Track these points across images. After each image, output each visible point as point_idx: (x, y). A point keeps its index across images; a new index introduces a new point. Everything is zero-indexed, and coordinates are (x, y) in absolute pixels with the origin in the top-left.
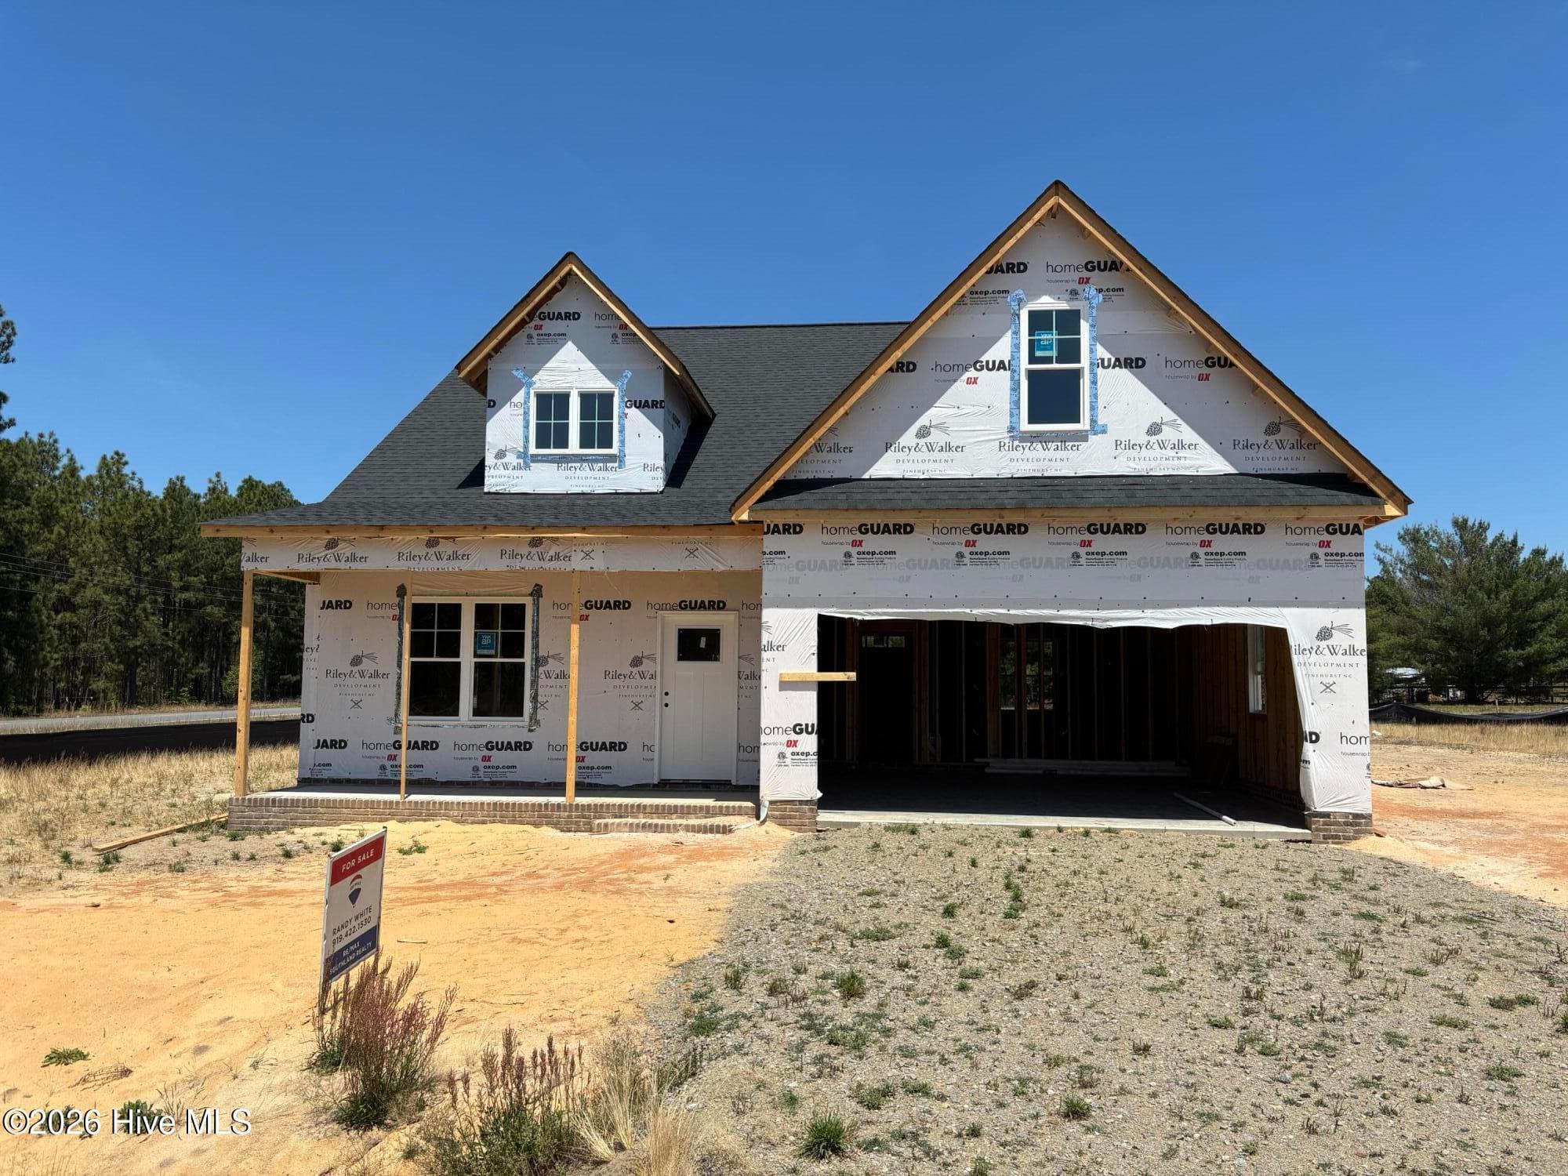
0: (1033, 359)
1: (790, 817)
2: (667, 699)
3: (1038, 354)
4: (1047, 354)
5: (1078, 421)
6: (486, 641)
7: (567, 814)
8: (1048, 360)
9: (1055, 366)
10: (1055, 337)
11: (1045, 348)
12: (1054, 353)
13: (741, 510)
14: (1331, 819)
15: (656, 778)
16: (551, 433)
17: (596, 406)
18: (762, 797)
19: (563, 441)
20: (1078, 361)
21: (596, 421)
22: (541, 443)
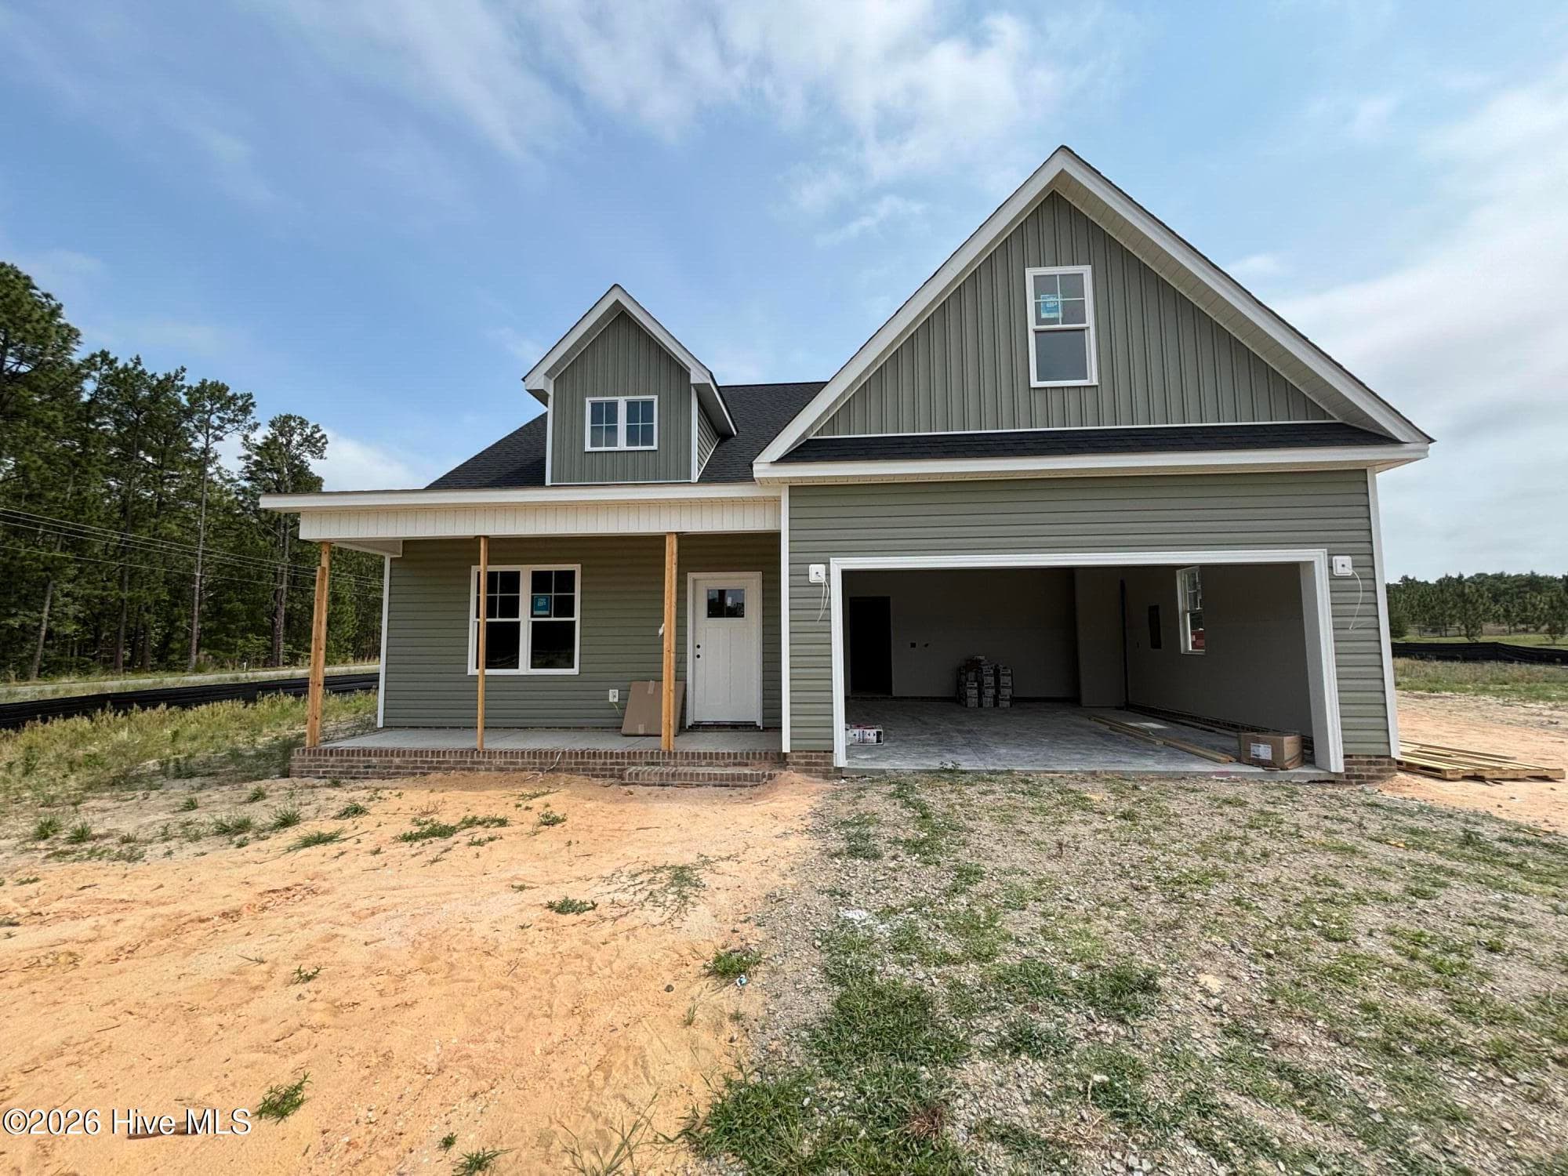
0: (1039, 321)
1: (816, 764)
2: (698, 651)
3: (1044, 315)
4: (1052, 315)
5: (1086, 377)
6: (541, 603)
7: (602, 761)
8: (1055, 321)
9: (1061, 326)
10: (1060, 299)
11: (1050, 311)
12: (1059, 315)
13: (762, 467)
14: (1354, 759)
15: (690, 721)
16: (603, 434)
17: (640, 412)
18: (786, 748)
19: (612, 441)
20: (1084, 321)
21: (640, 424)
22: (595, 442)
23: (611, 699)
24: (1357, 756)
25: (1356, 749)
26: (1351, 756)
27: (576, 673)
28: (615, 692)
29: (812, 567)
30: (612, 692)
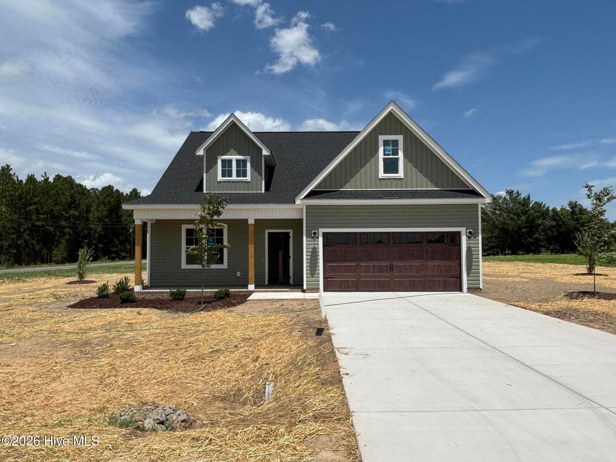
0: (385, 155)
3: (386, 153)
4: (389, 153)
5: (398, 173)
6: (211, 240)
8: (389, 155)
9: (391, 157)
10: (391, 148)
11: (388, 151)
12: (391, 153)
15: (267, 283)
16: (227, 172)
17: (241, 164)
18: (305, 288)
19: (230, 175)
20: (398, 155)
21: (241, 169)
22: (223, 176)
23: (238, 276)
24: (471, 288)
25: (471, 286)
26: (469, 288)
27: (225, 266)
28: (239, 273)
29: (313, 231)
30: (238, 273)
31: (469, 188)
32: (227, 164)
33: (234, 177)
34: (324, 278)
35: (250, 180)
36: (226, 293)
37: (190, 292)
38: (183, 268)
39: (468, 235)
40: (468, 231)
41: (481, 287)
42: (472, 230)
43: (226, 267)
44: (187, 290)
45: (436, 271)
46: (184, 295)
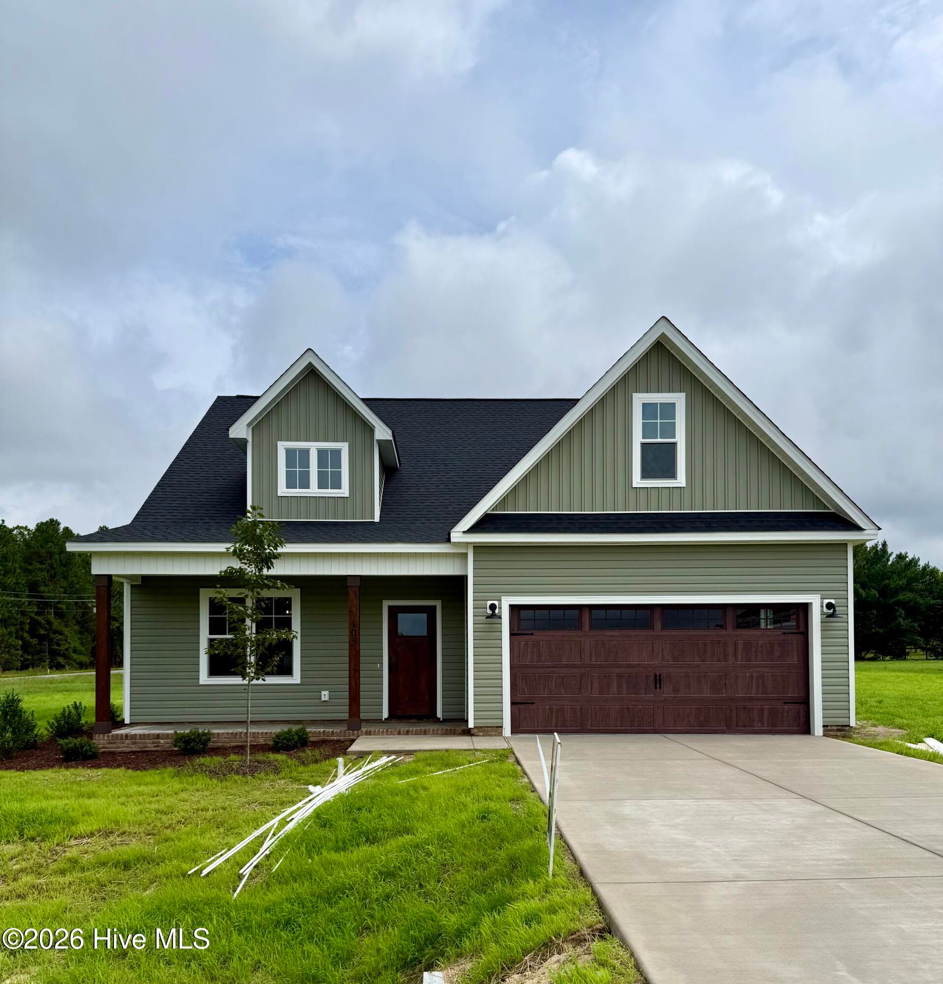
0: (645, 435)
3: (649, 432)
5: (674, 477)
8: (654, 436)
9: (659, 440)
10: (659, 421)
11: (652, 428)
12: (659, 432)
13: (457, 534)
14: (829, 728)
15: (385, 714)
16: (298, 479)
17: (328, 459)
18: (471, 725)
19: (306, 485)
20: (674, 438)
21: (329, 470)
22: (290, 485)
23: (323, 699)
24: (831, 726)
25: (831, 722)
26: (827, 726)
27: (296, 678)
28: (326, 693)
29: (489, 603)
30: (323, 693)
31: (828, 509)
32: (298, 459)
33: (314, 490)
34: (512, 703)
35: (347, 495)
36: (300, 737)
37: (218, 734)
38: (201, 682)
39: (825, 610)
40: (826, 601)
41: (853, 723)
42: (833, 601)
43: (298, 681)
44: (215, 731)
45: (754, 690)
46: (205, 744)
